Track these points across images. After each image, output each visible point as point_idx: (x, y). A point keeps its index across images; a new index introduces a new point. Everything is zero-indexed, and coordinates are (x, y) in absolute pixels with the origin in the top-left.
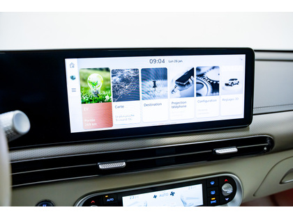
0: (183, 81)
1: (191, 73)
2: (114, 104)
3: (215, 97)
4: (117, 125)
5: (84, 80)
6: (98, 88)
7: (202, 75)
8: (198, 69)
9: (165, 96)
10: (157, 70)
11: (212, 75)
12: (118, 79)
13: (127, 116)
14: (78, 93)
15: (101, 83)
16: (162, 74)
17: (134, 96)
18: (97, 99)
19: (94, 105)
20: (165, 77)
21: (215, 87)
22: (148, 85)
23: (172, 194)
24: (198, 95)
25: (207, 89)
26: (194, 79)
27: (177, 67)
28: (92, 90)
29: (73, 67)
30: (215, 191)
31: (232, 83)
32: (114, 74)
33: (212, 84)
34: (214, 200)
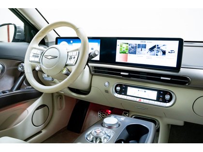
0: (152, 49)
1: (155, 47)
2: (129, 55)
3: (164, 56)
4: (129, 61)
5: (121, 46)
6: (125, 49)
7: (159, 48)
8: (158, 46)
9: (145, 54)
10: (143, 45)
11: (163, 48)
12: (130, 47)
13: (132, 59)
14: (119, 50)
15: (125, 48)
16: (145, 46)
17: (135, 53)
18: (124, 52)
19: (123, 54)
20: (145, 48)
21: (164, 53)
22: (138, 50)
23: (145, 92)
24: (157, 55)
25: (160, 53)
26: (156, 49)
27: (150, 44)
28: (123, 49)
29: (119, 42)
30: (162, 96)
31: (172, 52)
32: (130, 45)
33: (163, 51)
34: (161, 100)
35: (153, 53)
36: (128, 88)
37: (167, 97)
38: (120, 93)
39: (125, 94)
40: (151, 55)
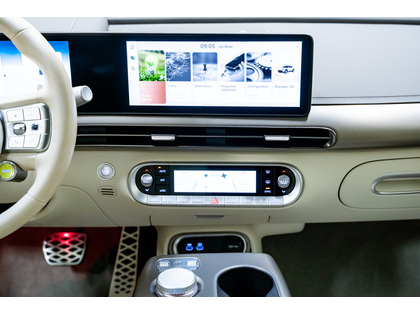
0: (233, 65)
1: (241, 58)
2: (168, 84)
3: (267, 82)
4: (170, 102)
5: (142, 60)
6: (154, 68)
7: (252, 61)
8: (249, 55)
9: (215, 79)
10: (207, 54)
11: (265, 62)
12: (171, 62)
13: (178, 95)
14: (137, 71)
15: (156, 64)
16: (213, 59)
17: (186, 77)
18: (153, 78)
19: (150, 82)
20: (215, 62)
21: (267, 73)
22: (198, 68)
23: (224, 176)
24: (249, 80)
25: (258, 75)
26: (244, 65)
27: (227, 51)
28: (148, 70)
29: (133, 48)
30: (270, 181)
31: (286, 70)
32: (168, 56)
33: (264, 70)
34: (268, 190)
35: (238, 74)
36: (176, 172)
37: (283, 181)
38: (153, 190)
39: (170, 192)
40: (231, 81)
